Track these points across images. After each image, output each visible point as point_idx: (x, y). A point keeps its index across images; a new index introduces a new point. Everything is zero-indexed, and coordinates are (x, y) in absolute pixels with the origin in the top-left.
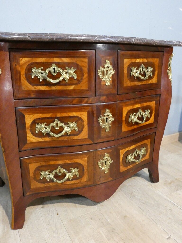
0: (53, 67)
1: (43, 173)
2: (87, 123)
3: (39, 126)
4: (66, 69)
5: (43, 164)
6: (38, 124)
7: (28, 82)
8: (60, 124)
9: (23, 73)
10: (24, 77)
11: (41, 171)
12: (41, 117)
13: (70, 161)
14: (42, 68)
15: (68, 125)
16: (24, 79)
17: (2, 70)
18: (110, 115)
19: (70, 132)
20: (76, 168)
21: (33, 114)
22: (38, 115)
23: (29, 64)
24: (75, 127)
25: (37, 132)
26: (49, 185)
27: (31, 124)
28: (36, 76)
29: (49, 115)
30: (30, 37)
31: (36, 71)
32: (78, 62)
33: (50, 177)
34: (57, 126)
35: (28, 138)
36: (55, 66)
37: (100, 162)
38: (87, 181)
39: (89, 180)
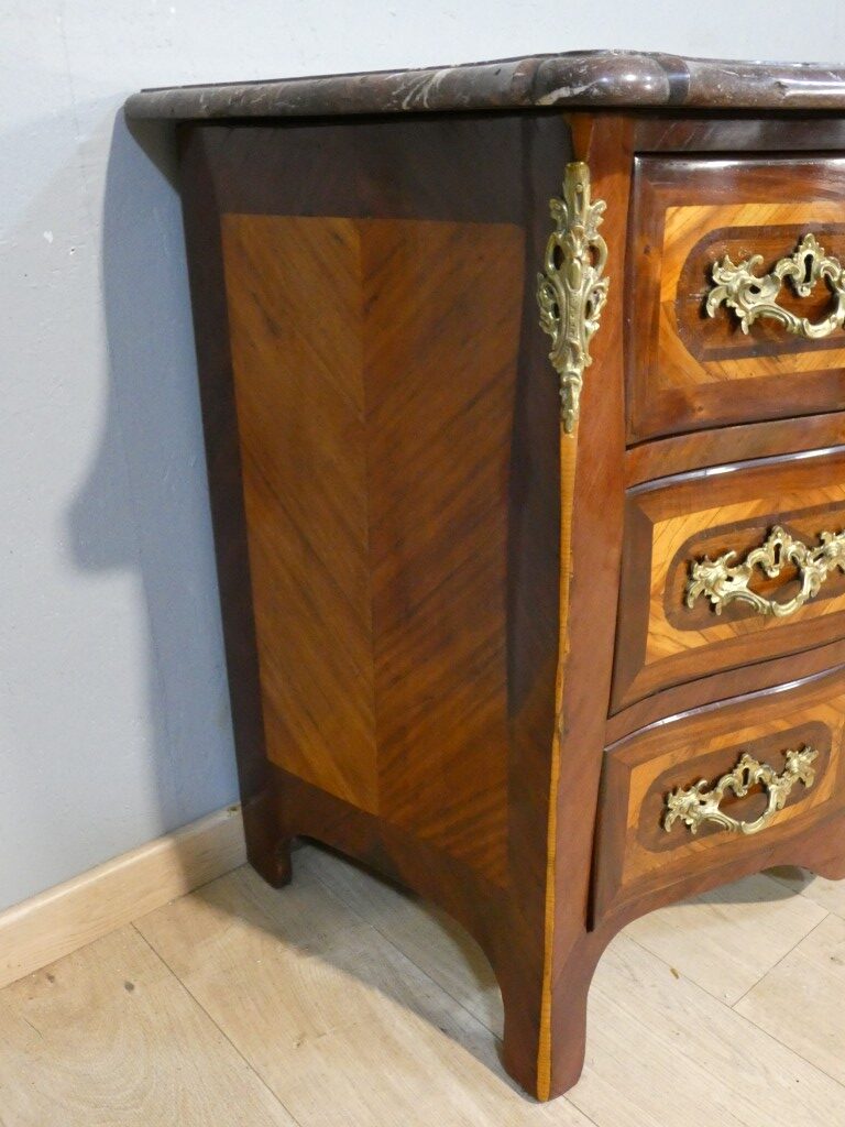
0: (805, 254)
1: (675, 801)
3: (704, 573)
6: (701, 562)
7: (686, 344)
9: (669, 293)
10: (673, 315)
11: (672, 795)
12: (712, 525)
13: (789, 722)
14: (759, 258)
15: (820, 549)
19: (824, 582)
20: (807, 750)
21: (682, 515)
23: (700, 243)
24: (843, 557)
25: (691, 603)
27: (669, 567)
28: (723, 308)
29: (745, 511)
31: (732, 276)
33: (704, 811)
34: (777, 560)
35: (650, 641)
36: (813, 247)
38: (830, 797)
39: (838, 789)
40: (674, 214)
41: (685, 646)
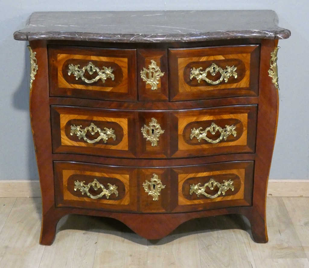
0: (90, 66)
1: (77, 183)
2: (127, 132)
3: (74, 128)
4: (103, 69)
5: (78, 172)
6: (73, 126)
7: (65, 79)
8: (96, 129)
9: (60, 69)
10: (61, 73)
11: (75, 181)
12: (77, 118)
13: (108, 176)
14: (79, 65)
15: (105, 132)
16: (61, 76)
17: (38, 66)
18: (158, 126)
19: (107, 140)
20: (114, 185)
21: (68, 114)
22: (74, 115)
23: (67, 61)
24: (112, 135)
25: (71, 134)
26: (84, 200)
27: (66, 125)
28: (72, 74)
29: (85, 117)
30: (64, 36)
31: (73, 68)
32: (116, 62)
33: (85, 189)
34: (93, 131)
35: (62, 140)
36: (92, 65)
37: (146, 184)
38: (129, 205)
39: (131, 203)
40: (59, 55)
41: (73, 144)
